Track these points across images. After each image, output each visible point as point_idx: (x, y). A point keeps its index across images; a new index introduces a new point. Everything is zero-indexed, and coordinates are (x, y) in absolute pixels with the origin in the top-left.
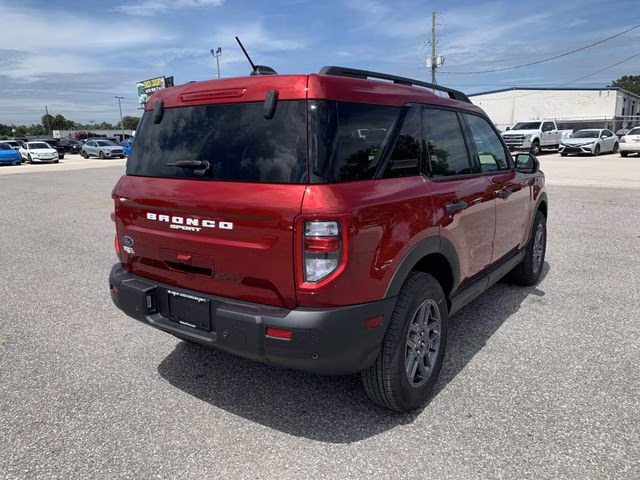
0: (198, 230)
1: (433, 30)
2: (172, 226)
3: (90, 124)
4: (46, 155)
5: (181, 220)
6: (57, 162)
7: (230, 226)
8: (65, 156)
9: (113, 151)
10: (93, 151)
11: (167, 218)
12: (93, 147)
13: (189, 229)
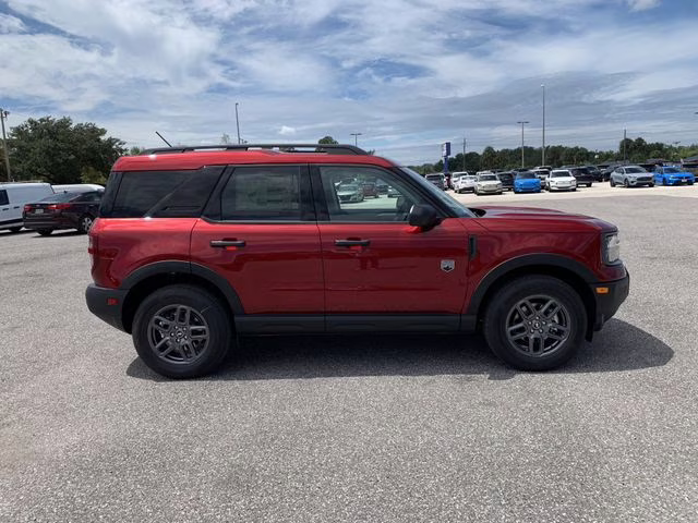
3: (674, 146)
4: (564, 182)
6: (574, 190)
8: (593, 184)
9: (639, 179)
10: (620, 178)
12: (620, 175)
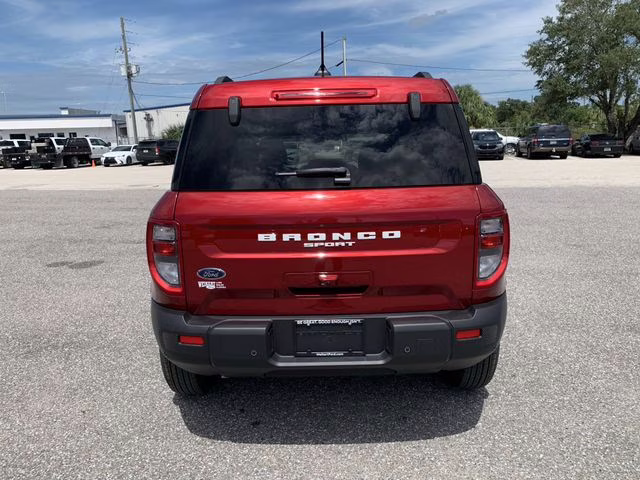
0: (350, 244)
1: (123, 36)
2: (306, 245)
5: (323, 236)
7: (397, 234)
11: (297, 237)
13: (337, 244)
